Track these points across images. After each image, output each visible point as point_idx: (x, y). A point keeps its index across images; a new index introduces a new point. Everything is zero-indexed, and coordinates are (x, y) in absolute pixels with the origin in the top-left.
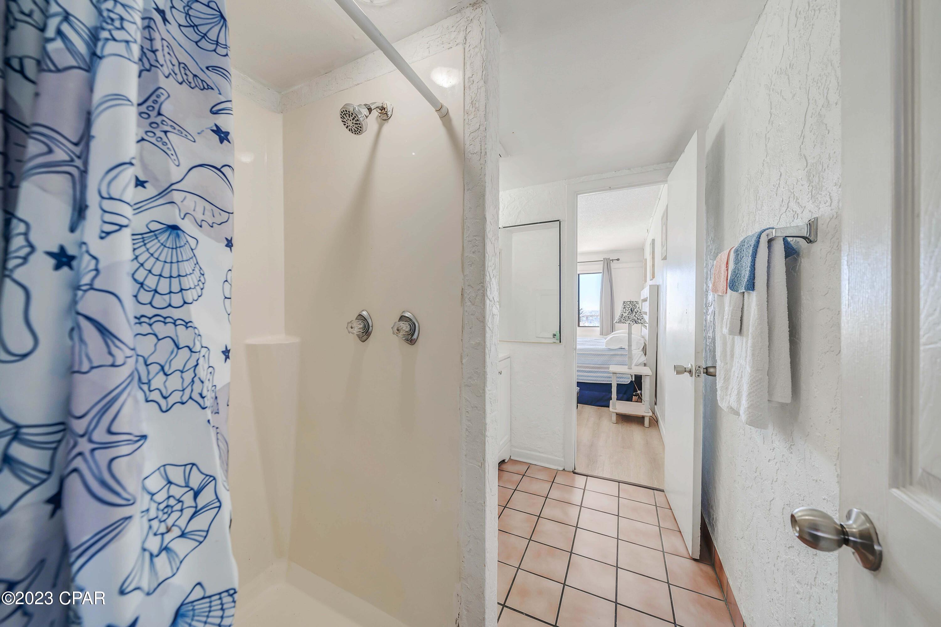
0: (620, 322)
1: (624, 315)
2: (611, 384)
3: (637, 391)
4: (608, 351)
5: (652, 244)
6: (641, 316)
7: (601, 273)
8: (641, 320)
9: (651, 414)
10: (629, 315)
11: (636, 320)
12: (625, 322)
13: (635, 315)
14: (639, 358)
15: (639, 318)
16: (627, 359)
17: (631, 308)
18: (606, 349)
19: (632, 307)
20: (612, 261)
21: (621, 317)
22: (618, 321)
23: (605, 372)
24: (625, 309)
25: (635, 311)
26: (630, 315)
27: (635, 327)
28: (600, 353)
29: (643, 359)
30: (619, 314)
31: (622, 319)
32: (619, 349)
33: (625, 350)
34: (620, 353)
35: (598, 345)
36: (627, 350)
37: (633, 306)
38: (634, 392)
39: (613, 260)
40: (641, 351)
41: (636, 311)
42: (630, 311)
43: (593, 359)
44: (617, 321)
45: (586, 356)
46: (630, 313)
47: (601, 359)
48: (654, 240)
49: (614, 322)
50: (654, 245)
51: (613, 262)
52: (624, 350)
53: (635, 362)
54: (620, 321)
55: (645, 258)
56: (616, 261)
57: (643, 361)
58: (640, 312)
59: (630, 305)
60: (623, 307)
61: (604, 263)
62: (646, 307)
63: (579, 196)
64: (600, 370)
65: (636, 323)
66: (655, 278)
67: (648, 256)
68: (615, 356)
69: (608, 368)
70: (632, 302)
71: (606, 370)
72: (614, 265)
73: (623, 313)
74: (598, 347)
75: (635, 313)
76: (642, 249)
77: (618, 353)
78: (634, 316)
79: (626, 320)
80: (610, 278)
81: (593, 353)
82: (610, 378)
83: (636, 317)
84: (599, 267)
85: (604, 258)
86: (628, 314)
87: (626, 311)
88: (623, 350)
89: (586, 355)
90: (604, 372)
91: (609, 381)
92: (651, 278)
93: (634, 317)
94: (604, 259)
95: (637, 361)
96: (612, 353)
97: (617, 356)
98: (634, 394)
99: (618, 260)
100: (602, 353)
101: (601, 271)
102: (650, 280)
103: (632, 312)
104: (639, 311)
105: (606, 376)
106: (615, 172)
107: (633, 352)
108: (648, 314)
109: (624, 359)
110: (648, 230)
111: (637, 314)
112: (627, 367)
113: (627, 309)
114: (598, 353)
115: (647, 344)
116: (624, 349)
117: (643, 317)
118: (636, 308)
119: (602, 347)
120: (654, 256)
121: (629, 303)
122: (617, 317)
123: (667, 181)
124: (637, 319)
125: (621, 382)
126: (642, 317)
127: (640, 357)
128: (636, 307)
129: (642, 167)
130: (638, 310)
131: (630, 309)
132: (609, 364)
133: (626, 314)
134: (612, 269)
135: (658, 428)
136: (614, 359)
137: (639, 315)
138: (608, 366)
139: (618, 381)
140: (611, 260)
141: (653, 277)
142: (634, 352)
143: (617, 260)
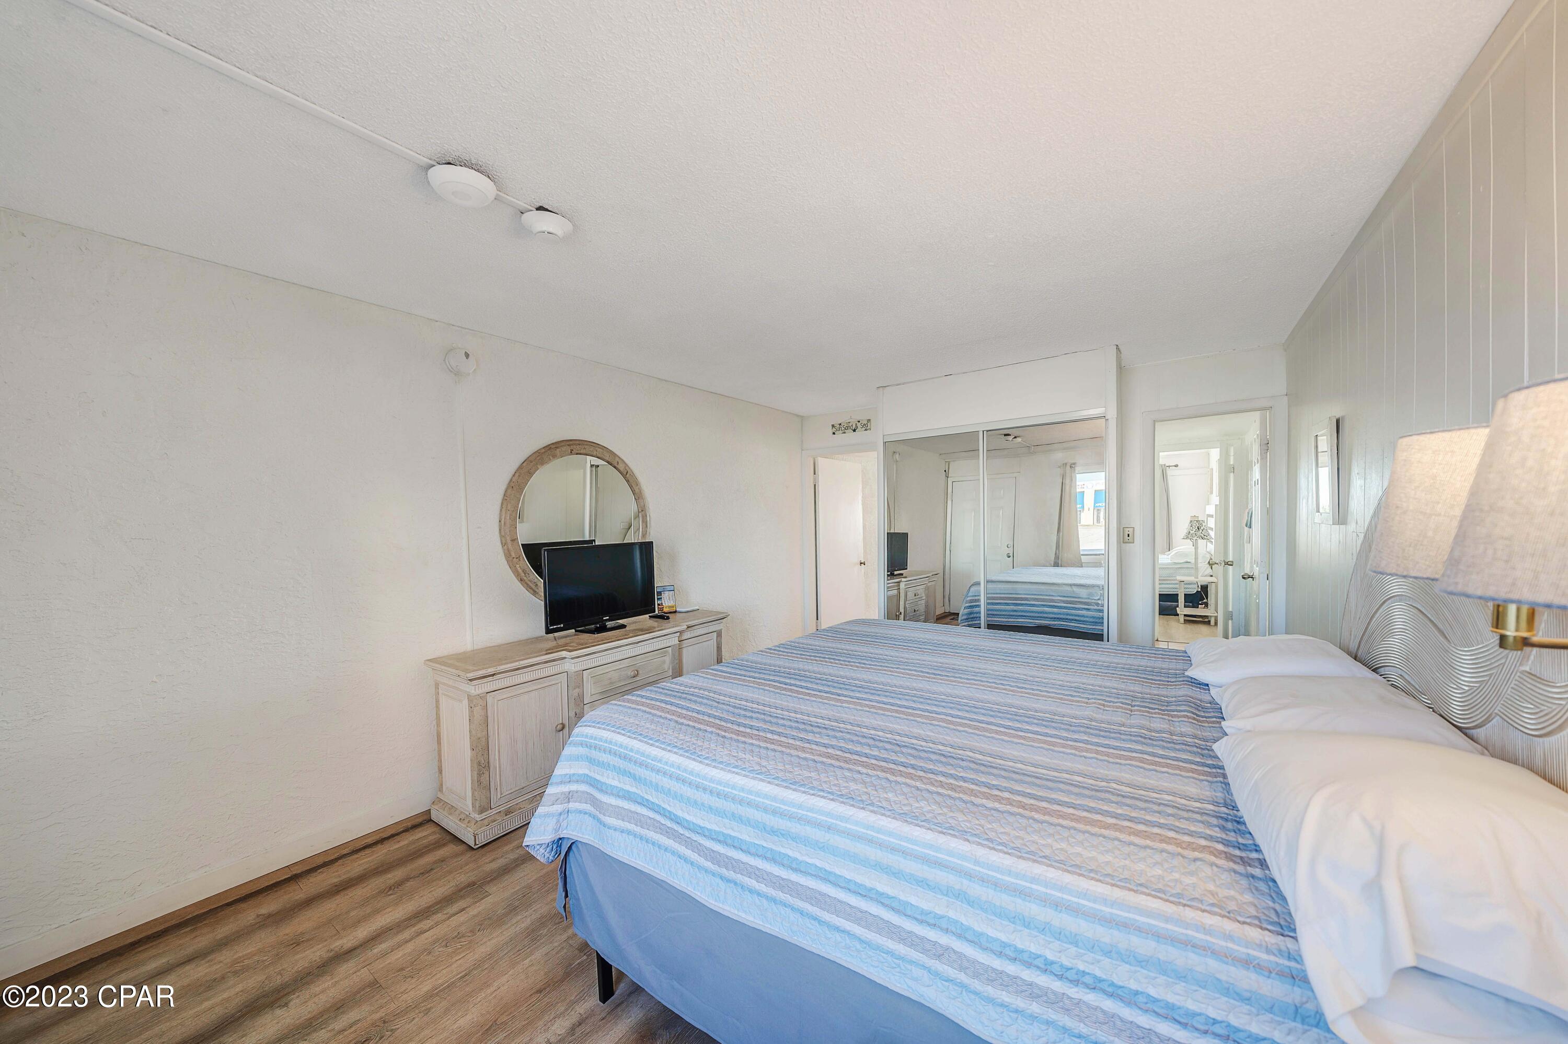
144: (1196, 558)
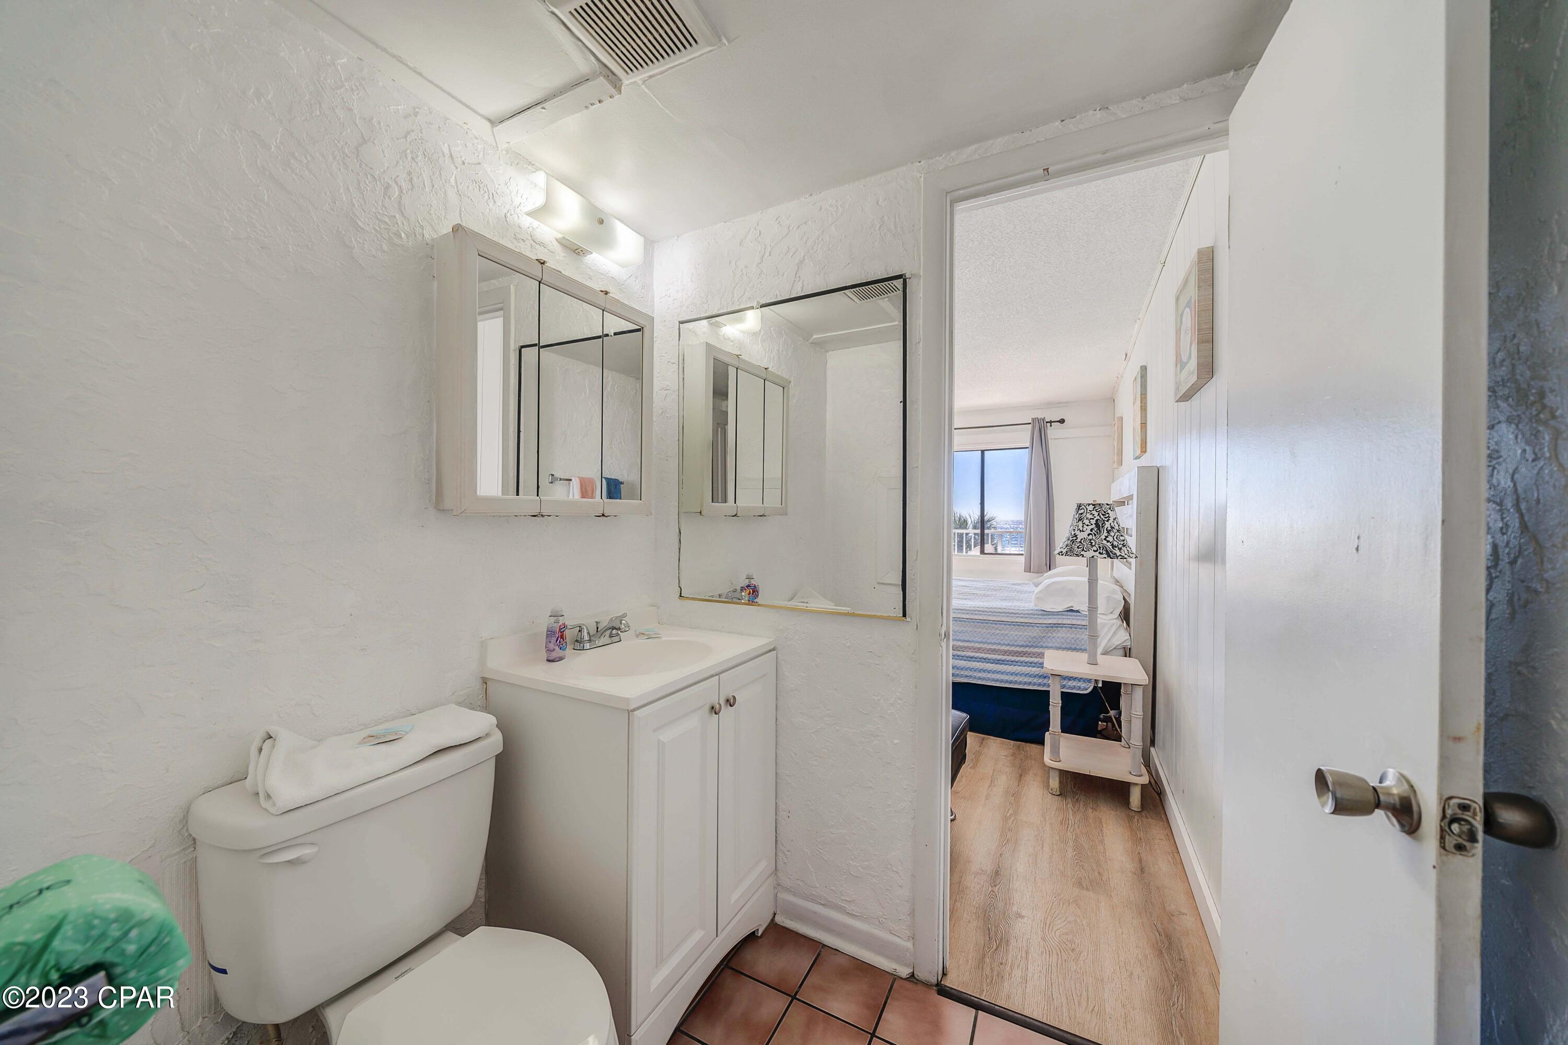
0: (1070, 552)
1: (1081, 536)
2: (1049, 691)
3: (1109, 712)
4: (1041, 615)
5: (1141, 377)
6: (1122, 538)
7: (1028, 448)
8: (1120, 549)
9: (1145, 780)
10: (1090, 537)
11: (1108, 549)
12: (1082, 553)
13: (1107, 537)
14: (1112, 636)
15: (1115, 543)
16: (1086, 637)
17: (1095, 519)
18: (1036, 612)
19: (1098, 517)
20: (1049, 424)
21: (1073, 541)
22: (1064, 551)
23: (1033, 665)
24: (1080, 523)
25: (1106, 527)
26: (1094, 538)
27: (1103, 563)
28: (1022, 620)
29: (1122, 637)
30: (1067, 534)
31: (1074, 548)
32: (1064, 613)
33: (1079, 616)
34: (1069, 622)
35: (1018, 600)
36: (1085, 615)
37: (1102, 516)
38: (1100, 714)
39: (1051, 422)
40: (1118, 618)
41: (1109, 528)
42: (1094, 526)
43: (1006, 632)
44: (1062, 550)
45: (992, 625)
46: (1094, 531)
47: (1026, 633)
48: (1146, 368)
49: (1056, 552)
50: (1146, 381)
51: (1051, 426)
52: (1078, 614)
53: (1102, 644)
54: (1071, 550)
55: (1120, 415)
56: (1058, 423)
57: (1122, 643)
58: (1118, 531)
59: (1094, 512)
60: (1077, 516)
61: (1033, 428)
62: (1127, 518)
63: (960, 207)
64: (1022, 659)
65: (1109, 556)
66: (1146, 454)
67: (1128, 408)
68: (1057, 627)
69: (1041, 655)
70: (1100, 504)
71: (1035, 660)
72: (1053, 432)
73: (1078, 533)
74: (1016, 604)
75: (1105, 531)
76: (1111, 401)
77: (1065, 622)
78: (1105, 539)
79: (1083, 550)
80: (1045, 458)
81: (1008, 619)
82: (1045, 677)
83: (1108, 541)
84: (1024, 436)
85: (1033, 417)
86: (1089, 535)
87: (1085, 526)
88: (1075, 614)
89: (992, 623)
90: (1031, 663)
91: (1044, 685)
92: (1138, 452)
93: (1105, 542)
94: (1033, 419)
95: (1107, 643)
96: (1050, 621)
97: (1062, 627)
98: (1101, 716)
99: (1062, 421)
100: (1028, 621)
101: (1028, 445)
102: (1134, 459)
103: (1099, 529)
104: (1117, 527)
105: (1037, 673)
106: (1062, 121)
107: (1099, 621)
108: (1134, 533)
109: (1078, 636)
110: (1126, 355)
111: (1112, 534)
112: (1084, 657)
113: (1087, 522)
114: (1017, 620)
115: (1132, 601)
116: (1078, 611)
117: (1125, 542)
118: (1108, 521)
119: (1026, 605)
120: (1146, 403)
121: (1091, 508)
122: (1061, 539)
123: (1225, 132)
124: (1111, 547)
125: (1070, 688)
126: (1122, 543)
127: (1115, 633)
128: (1109, 517)
129: (1144, 98)
130: (1112, 524)
131: (1093, 522)
132: (1042, 647)
133: (1084, 535)
134: (1050, 441)
135: (1163, 816)
136: (1054, 634)
137: (1115, 537)
138: (1041, 650)
139: (1063, 687)
140: (1047, 422)
141: (1144, 450)
142: (1101, 620)
143: (1059, 421)
144: (1093, 608)
